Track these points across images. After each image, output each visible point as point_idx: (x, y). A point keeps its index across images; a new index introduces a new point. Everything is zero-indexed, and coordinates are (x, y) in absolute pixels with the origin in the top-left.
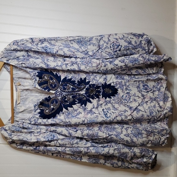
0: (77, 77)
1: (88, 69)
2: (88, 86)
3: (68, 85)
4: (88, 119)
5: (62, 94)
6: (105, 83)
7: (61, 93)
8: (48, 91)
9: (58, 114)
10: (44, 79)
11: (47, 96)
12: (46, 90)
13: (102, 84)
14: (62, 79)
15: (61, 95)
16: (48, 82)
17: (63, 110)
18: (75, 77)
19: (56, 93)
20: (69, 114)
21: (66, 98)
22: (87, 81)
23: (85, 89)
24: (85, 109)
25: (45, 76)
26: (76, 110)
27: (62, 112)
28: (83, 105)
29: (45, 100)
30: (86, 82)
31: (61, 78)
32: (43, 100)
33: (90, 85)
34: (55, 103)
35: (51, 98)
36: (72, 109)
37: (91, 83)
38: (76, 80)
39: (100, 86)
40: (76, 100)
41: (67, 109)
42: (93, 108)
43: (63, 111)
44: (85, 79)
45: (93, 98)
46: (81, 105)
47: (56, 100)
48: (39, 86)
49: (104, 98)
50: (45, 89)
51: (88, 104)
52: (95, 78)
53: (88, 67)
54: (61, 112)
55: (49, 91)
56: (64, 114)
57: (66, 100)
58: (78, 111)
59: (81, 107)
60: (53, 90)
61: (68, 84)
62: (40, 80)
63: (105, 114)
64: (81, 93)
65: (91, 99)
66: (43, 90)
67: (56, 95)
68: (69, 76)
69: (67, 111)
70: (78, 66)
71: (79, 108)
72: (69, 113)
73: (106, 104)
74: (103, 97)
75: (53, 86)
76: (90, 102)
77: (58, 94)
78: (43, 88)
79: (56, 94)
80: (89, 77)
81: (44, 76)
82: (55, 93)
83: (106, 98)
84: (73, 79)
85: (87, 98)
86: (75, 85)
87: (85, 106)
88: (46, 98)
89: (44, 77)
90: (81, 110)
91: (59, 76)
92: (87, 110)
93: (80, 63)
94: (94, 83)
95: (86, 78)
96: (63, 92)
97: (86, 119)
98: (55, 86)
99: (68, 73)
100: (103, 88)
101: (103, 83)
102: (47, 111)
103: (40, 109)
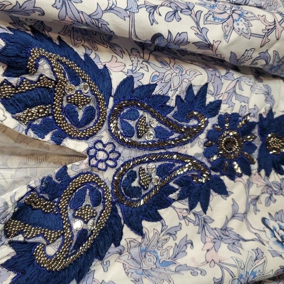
0: (176, 81)
1: (233, 43)
2: (213, 121)
3: (141, 113)
4: (235, 271)
5: (120, 154)
6: (271, 113)
7: (113, 151)
8: (58, 139)
9: (101, 258)
10: (34, 78)
11: (51, 170)
12: (48, 137)
13: (261, 115)
14: (115, 84)
15: (115, 160)
16: (52, 92)
17: (124, 237)
18: (167, 79)
19: (92, 152)
20: (144, 252)
21: (133, 176)
22: (210, 99)
23: (203, 137)
24: (203, 224)
25: (42, 57)
26: (172, 234)
27: (118, 249)
28: (198, 208)
29: (43, 190)
30: (207, 103)
31: (110, 79)
32: (33, 189)
33: (222, 119)
34: (88, 201)
35: (71, 180)
36: (157, 225)
37: (224, 109)
38: (170, 94)
39: (253, 125)
40: (171, 184)
41: (139, 230)
42: (233, 216)
43: (123, 242)
44: (204, 89)
45: (232, 176)
46: (192, 206)
47: (92, 190)
48: (8, 115)
49: (263, 172)
50: (41, 131)
51: (215, 199)
52: (238, 91)
53: (234, 36)
54: (112, 248)
55: (58, 143)
56: (125, 256)
57: (135, 184)
58: (180, 235)
59: (192, 216)
60: (79, 139)
61: (141, 108)
62: (14, 81)
63: (278, 241)
64: (189, 154)
65: (225, 179)
66: (31, 134)
67: (94, 162)
68: (142, 71)
69: (139, 239)
70: (197, 23)
71: (183, 222)
72: (143, 246)
73: (270, 198)
74: (259, 171)
75: (81, 114)
76: (223, 191)
77: (101, 155)
78: (30, 126)
79: (95, 156)
80: (215, 85)
81: (38, 59)
82: (88, 151)
83: (268, 174)
84: (157, 89)
85: (213, 173)
86: (169, 116)
87: (205, 209)
88: (49, 178)
89: (36, 66)
90: (189, 230)
91: (100, 67)
92: (213, 225)
93: (205, 11)
94: (236, 110)
95: (206, 85)
96: (120, 149)
97: (228, 270)
98: (90, 114)
99: (135, 61)
100: (263, 133)
101: (262, 111)
102: (51, 250)
103: (12, 244)
